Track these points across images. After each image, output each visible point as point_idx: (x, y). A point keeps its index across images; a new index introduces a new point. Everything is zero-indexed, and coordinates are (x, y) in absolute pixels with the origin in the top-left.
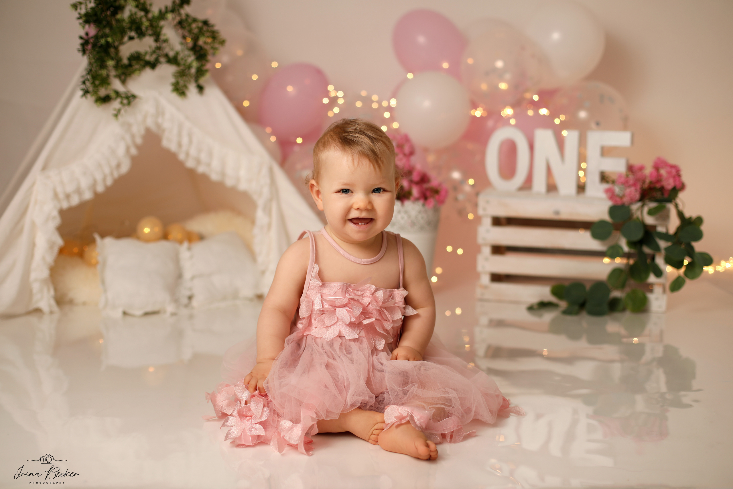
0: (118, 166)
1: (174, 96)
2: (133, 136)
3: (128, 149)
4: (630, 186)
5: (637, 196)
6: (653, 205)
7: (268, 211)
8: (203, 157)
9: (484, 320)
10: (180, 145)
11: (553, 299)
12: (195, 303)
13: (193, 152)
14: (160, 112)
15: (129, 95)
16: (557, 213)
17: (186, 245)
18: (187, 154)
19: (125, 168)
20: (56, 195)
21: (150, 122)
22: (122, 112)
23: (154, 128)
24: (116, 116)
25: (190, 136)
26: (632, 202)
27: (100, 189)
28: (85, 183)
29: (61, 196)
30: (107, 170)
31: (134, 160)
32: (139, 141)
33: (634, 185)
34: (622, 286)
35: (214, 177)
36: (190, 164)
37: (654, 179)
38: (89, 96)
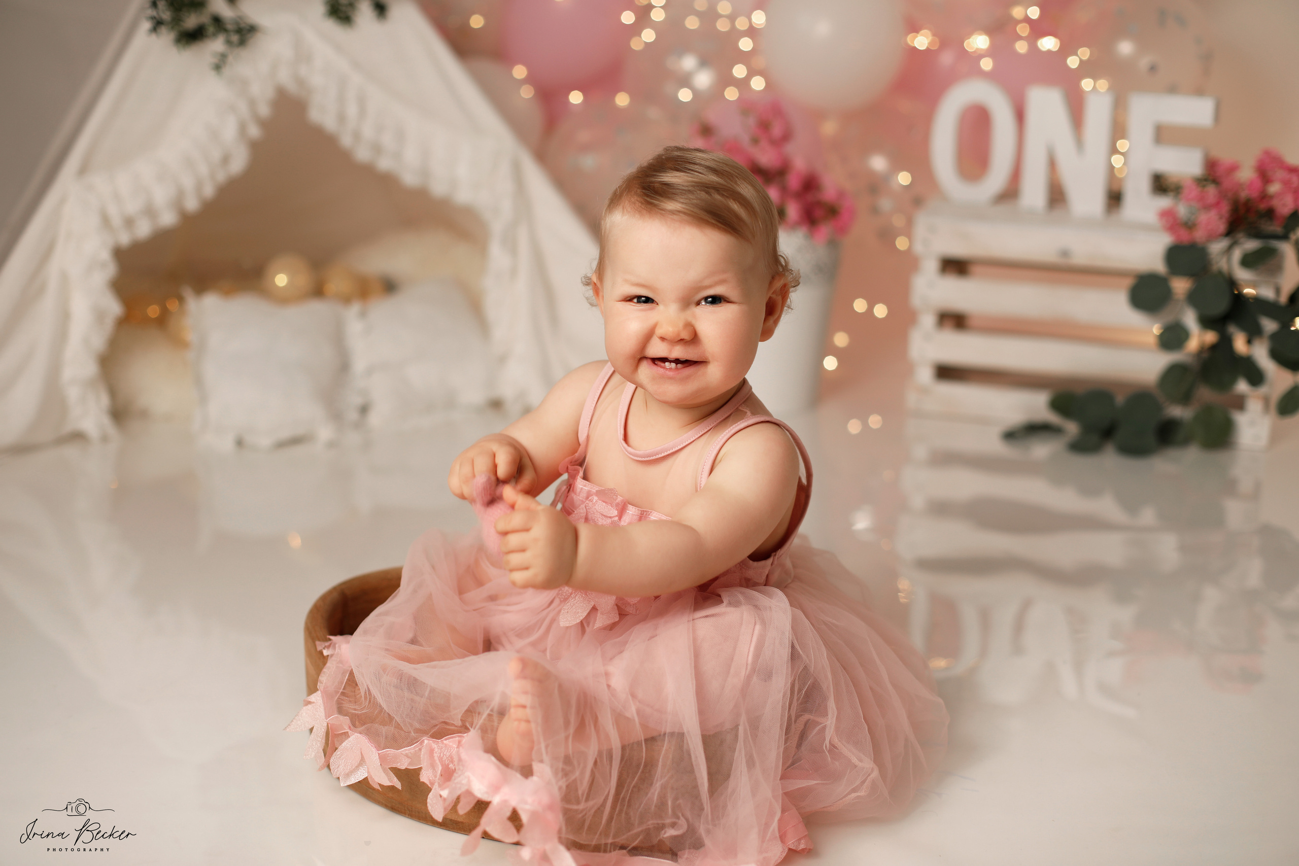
0: (226, 160)
1: (331, 27)
2: (252, 103)
3: (242, 129)
4: (1207, 207)
5: (1222, 227)
6: (1251, 245)
7: (511, 246)
8: (387, 140)
9: (920, 452)
10: (342, 118)
11: (1052, 418)
12: (375, 419)
13: (368, 131)
14: (302, 55)
15: (243, 25)
16: (1065, 253)
17: (355, 308)
18: (357, 136)
19: (239, 163)
20: (106, 221)
21: (284, 77)
22: (230, 59)
23: (291, 87)
24: (218, 67)
25: (362, 102)
26: (1212, 237)
27: (192, 204)
28: (161, 196)
29: (116, 221)
30: (203, 170)
31: (256, 148)
32: (264, 110)
33: (1217, 204)
34: (1185, 399)
35: (409, 179)
36: (362, 154)
37: (1255, 194)
38: (163, 30)
